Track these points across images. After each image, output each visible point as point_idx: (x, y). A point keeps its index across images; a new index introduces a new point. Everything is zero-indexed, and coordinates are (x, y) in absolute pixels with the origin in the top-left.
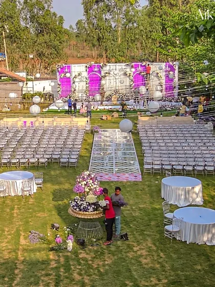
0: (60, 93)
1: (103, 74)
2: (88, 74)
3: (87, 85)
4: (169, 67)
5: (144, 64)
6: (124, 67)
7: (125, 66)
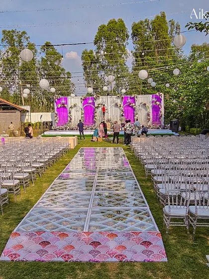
0: (57, 121)
1: (96, 105)
2: (83, 105)
3: (83, 116)
4: (155, 98)
5: (133, 96)
6: (114, 99)
7: (116, 98)
